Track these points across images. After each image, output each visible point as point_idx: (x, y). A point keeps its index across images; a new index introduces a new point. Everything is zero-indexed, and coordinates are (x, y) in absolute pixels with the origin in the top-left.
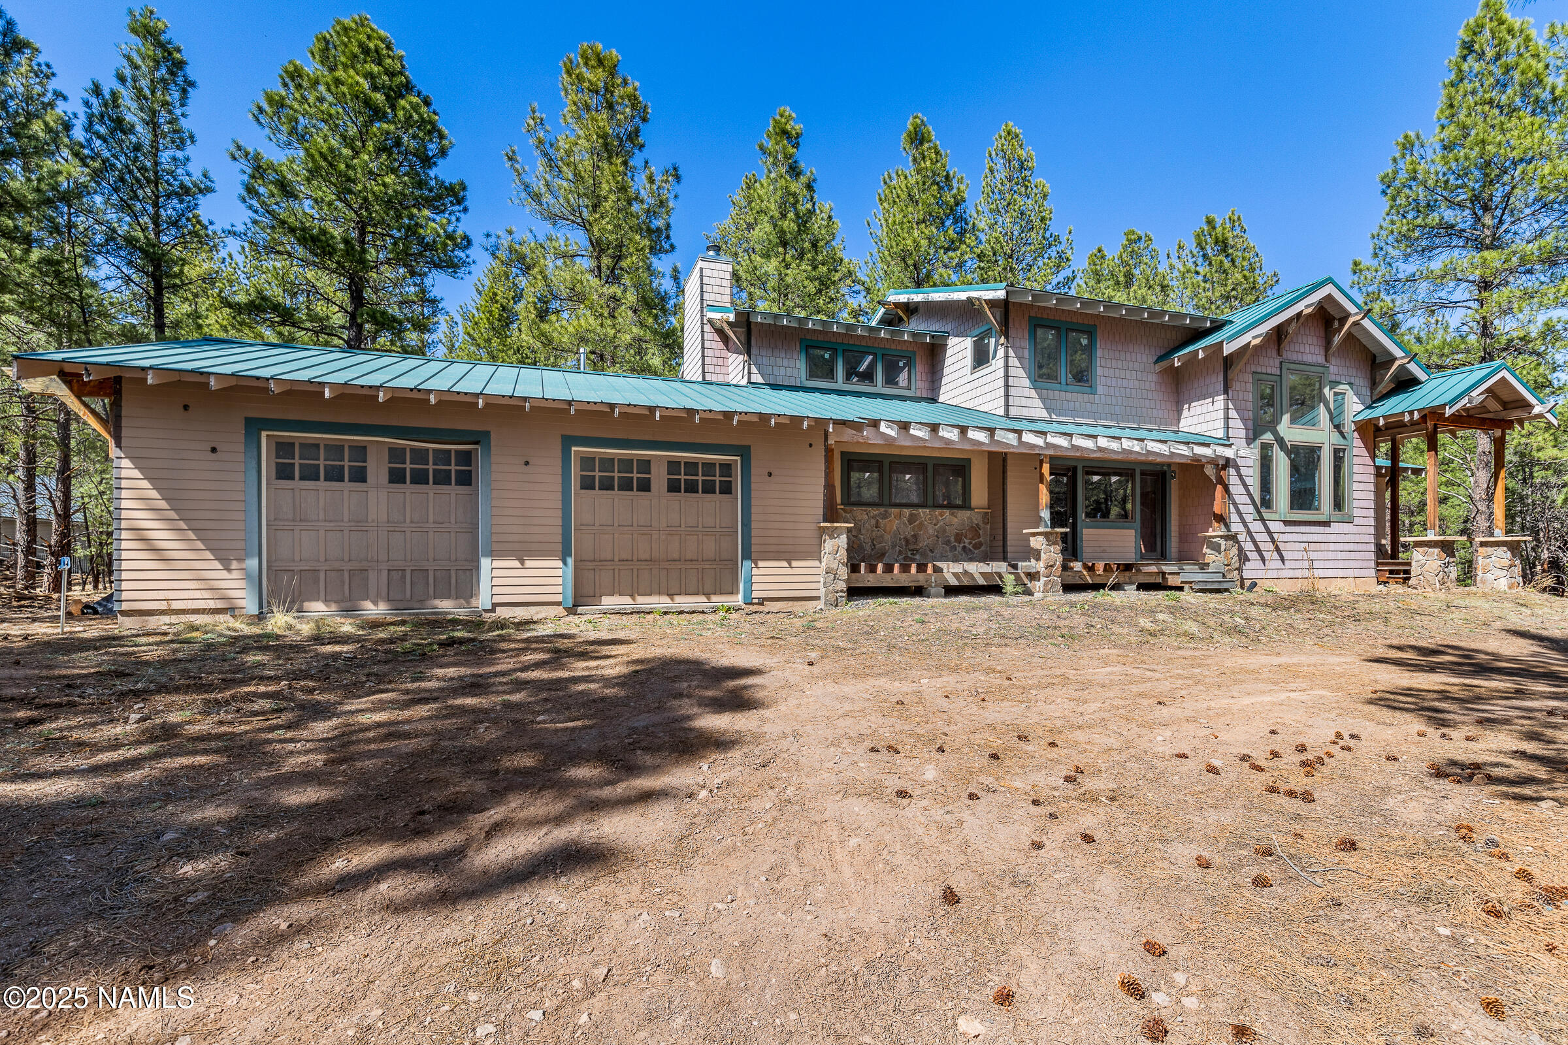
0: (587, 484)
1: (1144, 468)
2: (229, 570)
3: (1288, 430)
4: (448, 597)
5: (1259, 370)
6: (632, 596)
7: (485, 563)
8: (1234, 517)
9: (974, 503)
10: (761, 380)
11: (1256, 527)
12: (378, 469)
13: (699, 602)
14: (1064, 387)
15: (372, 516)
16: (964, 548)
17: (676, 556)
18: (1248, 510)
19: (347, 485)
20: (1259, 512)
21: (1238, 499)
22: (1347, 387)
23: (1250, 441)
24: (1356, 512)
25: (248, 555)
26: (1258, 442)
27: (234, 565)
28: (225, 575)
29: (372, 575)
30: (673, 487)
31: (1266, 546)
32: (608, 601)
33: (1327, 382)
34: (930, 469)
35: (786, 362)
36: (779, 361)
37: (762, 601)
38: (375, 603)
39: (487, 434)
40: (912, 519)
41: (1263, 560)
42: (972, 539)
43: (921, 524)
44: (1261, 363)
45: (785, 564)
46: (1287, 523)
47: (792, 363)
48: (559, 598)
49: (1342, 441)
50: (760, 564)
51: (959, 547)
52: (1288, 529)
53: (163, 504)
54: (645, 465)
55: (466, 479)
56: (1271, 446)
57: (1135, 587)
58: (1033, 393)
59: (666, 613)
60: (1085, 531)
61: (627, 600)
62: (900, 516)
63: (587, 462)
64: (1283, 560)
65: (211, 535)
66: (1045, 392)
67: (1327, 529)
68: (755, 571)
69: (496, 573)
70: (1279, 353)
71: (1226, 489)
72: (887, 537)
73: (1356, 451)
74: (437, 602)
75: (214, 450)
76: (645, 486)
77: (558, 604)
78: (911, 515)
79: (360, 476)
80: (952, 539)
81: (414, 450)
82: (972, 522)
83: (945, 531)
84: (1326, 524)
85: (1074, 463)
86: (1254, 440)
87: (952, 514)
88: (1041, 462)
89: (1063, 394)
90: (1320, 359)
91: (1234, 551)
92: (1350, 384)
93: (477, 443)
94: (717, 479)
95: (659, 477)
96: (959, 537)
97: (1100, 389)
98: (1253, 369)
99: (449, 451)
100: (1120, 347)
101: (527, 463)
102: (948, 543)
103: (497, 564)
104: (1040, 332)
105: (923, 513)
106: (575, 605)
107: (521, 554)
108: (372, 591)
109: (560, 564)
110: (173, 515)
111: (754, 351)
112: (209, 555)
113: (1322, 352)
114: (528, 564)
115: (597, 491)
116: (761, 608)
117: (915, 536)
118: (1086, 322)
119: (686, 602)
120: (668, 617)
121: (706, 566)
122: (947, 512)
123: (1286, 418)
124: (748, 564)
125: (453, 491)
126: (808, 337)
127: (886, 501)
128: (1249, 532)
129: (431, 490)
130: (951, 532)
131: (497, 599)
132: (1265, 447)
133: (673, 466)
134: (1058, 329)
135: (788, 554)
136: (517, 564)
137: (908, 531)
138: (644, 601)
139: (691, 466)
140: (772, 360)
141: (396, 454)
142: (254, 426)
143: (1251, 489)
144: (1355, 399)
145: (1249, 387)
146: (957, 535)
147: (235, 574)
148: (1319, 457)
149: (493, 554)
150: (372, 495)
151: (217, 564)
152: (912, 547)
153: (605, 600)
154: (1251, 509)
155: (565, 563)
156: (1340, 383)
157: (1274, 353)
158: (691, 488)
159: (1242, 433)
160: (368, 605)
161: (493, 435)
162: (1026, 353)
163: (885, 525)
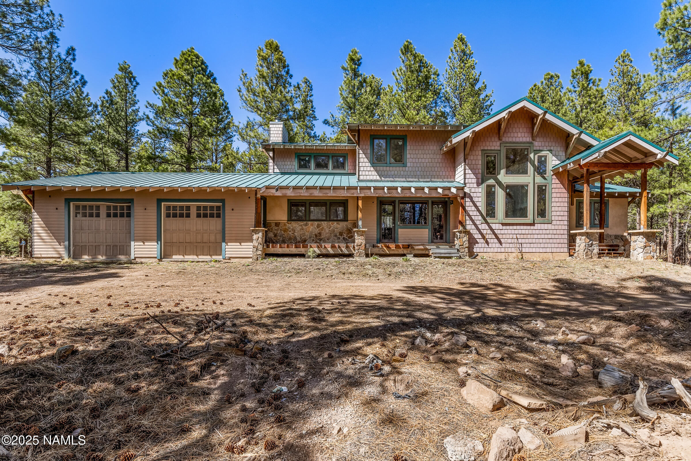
0: (168, 216)
1: (433, 200)
2: (61, 245)
3: (505, 178)
4: (124, 255)
5: (486, 148)
6: (183, 255)
7: (132, 243)
8: (469, 222)
9: (349, 218)
10: (278, 171)
11: (483, 227)
12: (103, 212)
13: (207, 258)
14: (388, 165)
15: (101, 228)
16: (344, 238)
17: (199, 241)
18: (478, 219)
19: (94, 218)
20: (484, 219)
21: (471, 213)
22: (548, 152)
23: (478, 184)
24: (553, 218)
25: (65, 241)
26: (484, 185)
27: (62, 244)
28: (59, 246)
29: (101, 247)
30: (199, 216)
31: (489, 236)
32: (175, 257)
33: (532, 150)
34: (328, 204)
35: (289, 163)
36: (286, 163)
37: (230, 258)
38: (102, 256)
39: (133, 200)
40: (318, 226)
41: (487, 243)
42: (348, 234)
43: (323, 228)
44: (488, 144)
45: (239, 244)
46: (503, 224)
47: (292, 163)
48: (156, 256)
49: (543, 181)
50: (229, 244)
51: (341, 238)
52: (504, 227)
53: (44, 226)
54: (188, 208)
55: (129, 215)
56: (494, 186)
57: (412, 255)
58: (372, 169)
59: (193, 262)
60: (400, 230)
61: (181, 257)
62: (312, 225)
63: (168, 208)
64: (501, 243)
65: (57, 235)
66: (378, 168)
67: (532, 227)
68: (227, 247)
69: (136, 247)
70: (500, 139)
71: (464, 208)
72: (307, 234)
73: (554, 186)
74: (120, 256)
75: (57, 209)
76: (188, 216)
77: (156, 258)
78: (318, 224)
79: (98, 215)
80: (338, 234)
81: (114, 206)
82: (347, 227)
83: (334, 231)
84: (533, 224)
85: (394, 199)
86: (482, 183)
87: (337, 224)
88: (358, 200)
89: (388, 168)
90: (528, 139)
91: (466, 239)
92: (550, 151)
93: (130, 203)
94: (215, 212)
95: (193, 212)
96: (341, 234)
97: (408, 164)
98: (482, 148)
99: (124, 206)
100: (420, 144)
101: (145, 209)
102: (336, 236)
103: (136, 244)
104: (376, 141)
105: (324, 224)
106: (161, 258)
107: (144, 240)
108: (101, 252)
109: (156, 244)
110: (47, 229)
111: (276, 160)
112: (55, 241)
113: (530, 135)
114: (146, 244)
115: (171, 218)
116: (229, 261)
117: (320, 233)
118: (401, 134)
119: (202, 258)
120: (193, 263)
121: (211, 245)
122: (335, 223)
123: (503, 171)
124: (224, 244)
125: (125, 219)
126: (299, 152)
127: (307, 219)
128: (478, 229)
129: (118, 219)
130: (337, 231)
131: (136, 256)
132: (489, 187)
133: (198, 208)
134: (386, 139)
135: (240, 240)
136: (142, 244)
137: (317, 231)
138: (187, 257)
139: (205, 208)
140: (283, 163)
141: (109, 208)
142: (68, 201)
143: (480, 208)
144: (554, 158)
145: (480, 157)
146: (340, 232)
147: (62, 247)
148: (527, 191)
149: (135, 240)
150: (101, 221)
151: (57, 244)
152: (318, 238)
153: (174, 257)
154: (480, 218)
155: (158, 244)
156: (542, 151)
157: (497, 139)
158: (205, 216)
159: (474, 181)
160: (100, 257)
161: (135, 200)
162: (369, 151)
163: (306, 229)
